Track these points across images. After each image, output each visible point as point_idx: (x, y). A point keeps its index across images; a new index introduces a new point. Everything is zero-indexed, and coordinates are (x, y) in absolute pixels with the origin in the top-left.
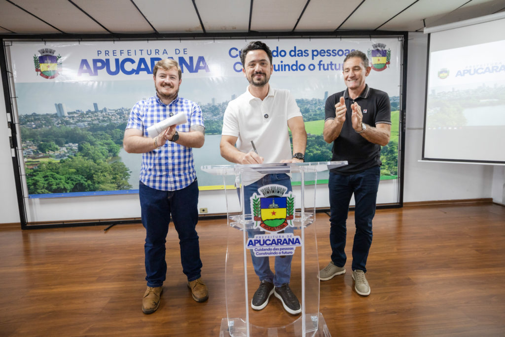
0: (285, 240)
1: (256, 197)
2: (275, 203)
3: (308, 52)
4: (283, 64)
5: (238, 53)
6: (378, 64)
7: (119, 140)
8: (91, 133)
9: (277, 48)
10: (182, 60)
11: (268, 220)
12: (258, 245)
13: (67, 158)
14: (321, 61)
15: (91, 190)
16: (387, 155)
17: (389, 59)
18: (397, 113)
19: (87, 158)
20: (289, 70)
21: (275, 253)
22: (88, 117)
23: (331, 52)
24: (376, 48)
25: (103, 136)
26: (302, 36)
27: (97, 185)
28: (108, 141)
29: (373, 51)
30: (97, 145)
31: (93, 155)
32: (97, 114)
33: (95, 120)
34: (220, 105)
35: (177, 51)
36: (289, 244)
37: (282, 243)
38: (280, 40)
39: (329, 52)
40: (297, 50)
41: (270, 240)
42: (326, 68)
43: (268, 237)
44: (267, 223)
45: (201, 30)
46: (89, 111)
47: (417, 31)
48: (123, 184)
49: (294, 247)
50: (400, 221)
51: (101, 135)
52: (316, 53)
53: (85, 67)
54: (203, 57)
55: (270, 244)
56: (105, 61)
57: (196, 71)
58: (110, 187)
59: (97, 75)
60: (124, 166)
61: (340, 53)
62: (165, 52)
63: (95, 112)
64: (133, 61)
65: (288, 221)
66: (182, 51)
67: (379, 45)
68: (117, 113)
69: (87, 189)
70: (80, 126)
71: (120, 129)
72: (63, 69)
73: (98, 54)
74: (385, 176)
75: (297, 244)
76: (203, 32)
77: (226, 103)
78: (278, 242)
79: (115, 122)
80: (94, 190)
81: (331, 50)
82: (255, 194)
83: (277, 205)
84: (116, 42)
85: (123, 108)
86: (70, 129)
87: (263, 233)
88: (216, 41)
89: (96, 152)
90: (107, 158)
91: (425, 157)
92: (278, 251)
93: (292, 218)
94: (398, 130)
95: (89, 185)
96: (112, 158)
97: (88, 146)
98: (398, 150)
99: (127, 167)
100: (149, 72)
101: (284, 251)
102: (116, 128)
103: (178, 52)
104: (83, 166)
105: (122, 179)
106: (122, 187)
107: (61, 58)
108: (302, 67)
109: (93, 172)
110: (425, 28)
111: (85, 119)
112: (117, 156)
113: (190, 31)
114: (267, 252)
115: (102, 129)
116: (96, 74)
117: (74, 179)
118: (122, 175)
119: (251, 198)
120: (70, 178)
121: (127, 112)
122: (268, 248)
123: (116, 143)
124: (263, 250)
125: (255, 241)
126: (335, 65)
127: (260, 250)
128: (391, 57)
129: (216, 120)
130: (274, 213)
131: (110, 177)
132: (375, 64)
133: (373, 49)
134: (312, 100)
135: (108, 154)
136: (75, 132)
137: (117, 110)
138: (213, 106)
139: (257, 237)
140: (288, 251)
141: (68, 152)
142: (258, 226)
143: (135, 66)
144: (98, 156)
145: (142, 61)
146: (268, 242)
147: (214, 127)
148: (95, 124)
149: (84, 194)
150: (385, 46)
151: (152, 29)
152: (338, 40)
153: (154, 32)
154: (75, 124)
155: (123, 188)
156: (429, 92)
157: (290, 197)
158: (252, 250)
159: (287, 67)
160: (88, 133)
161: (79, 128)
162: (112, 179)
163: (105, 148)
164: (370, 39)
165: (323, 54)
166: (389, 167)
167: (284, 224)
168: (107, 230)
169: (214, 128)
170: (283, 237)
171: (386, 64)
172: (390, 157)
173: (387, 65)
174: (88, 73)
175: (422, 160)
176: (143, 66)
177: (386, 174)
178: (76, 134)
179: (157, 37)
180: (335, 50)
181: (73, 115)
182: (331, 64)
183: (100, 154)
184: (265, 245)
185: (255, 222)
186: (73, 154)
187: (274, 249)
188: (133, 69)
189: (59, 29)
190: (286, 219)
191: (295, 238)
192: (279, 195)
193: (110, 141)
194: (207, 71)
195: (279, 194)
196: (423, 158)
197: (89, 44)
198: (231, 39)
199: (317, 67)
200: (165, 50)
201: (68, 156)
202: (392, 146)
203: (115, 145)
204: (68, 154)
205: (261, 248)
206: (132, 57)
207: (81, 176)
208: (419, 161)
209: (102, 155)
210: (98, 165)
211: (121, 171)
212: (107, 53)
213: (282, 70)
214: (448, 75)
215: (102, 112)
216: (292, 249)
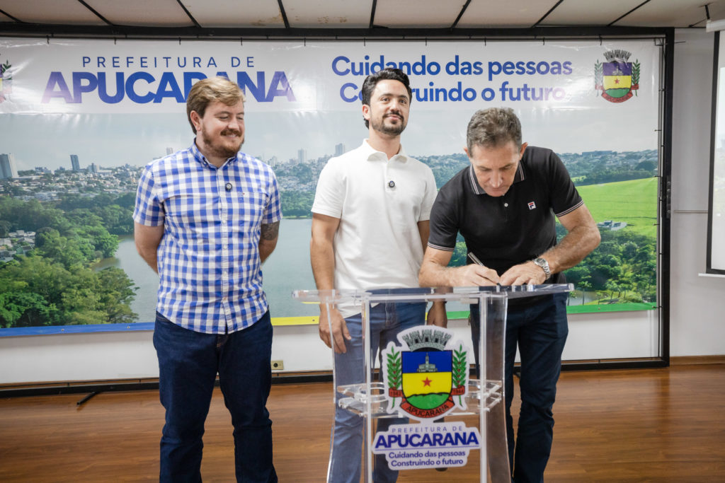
0: (449, 435)
1: (393, 350)
2: (430, 363)
3: (481, 66)
4: (434, 87)
5: (349, 66)
6: (615, 89)
7: (117, 226)
8: (64, 212)
9: (424, 57)
10: (243, 78)
11: (416, 395)
12: (395, 445)
13: (12, 259)
14: (506, 83)
15: (55, 324)
16: (635, 262)
17: (637, 80)
18: (653, 182)
19: (51, 260)
20: (445, 99)
21: (429, 463)
22: (58, 182)
23: (525, 66)
24: (612, 60)
25: (86, 218)
26: (470, 36)
27: (67, 314)
28: (96, 227)
29: (605, 64)
30: (74, 235)
31: (64, 254)
32: (76, 177)
33: (73, 187)
34: (313, 164)
35: (234, 61)
36: (456, 443)
37: (442, 441)
39: (521, 65)
40: (460, 62)
41: (419, 436)
42: (515, 95)
43: (416, 430)
44: (415, 402)
45: (281, 23)
46: (62, 170)
47: (691, 27)
48: (120, 311)
49: (467, 450)
50: (664, 395)
51: (83, 216)
52: (497, 68)
53: (57, 88)
54: (283, 73)
55: (419, 444)
56: (96, 75)
57: (270, 99)
58: (95, 317)
59: (81, 102)
60: (125, 276)
61: (543, 68)
62: (212, 62)
63: (74, 172)
64: (150, 79)
65: (456, 399)
66: (244, 62)
67: (618, 54)
68: (115, 176)
69: (47, 320)
70: (41, 198)
71: (121, 206)
72: (14, 88)
73: (84, 62)
74: (632, 303)
75: (472, 444)
76: (284, 27)
77: (325, 160)
78: (435, 440)
79: (112, 191)
80: (63, 323)
81: (526, 63)
82: (391, 344)
83: (433, 367)
84: (119, 42)
85: (127, 166)
86: (21, 203)
87: (405, 421)
88: (308, 44)
89: (71, 248)
90: (91, 260)
91: (713, 267)
92: (435, 459)
93: (463, 392)
94: (655, 215)
95: (52, 313)
97: (57, 236)
98: (657, 253)
99: (129, 278)
100: (180, 100)
101: (447, 458)
102: (112, 204)
103: (236, 62)
104: (42, 276)
105: (119, 302)
106: (117, 318)
107: (11, 69)
108: (470, 95)
109: (61, 287)
110: (709, 21)
111: (53, 185)
112: (112, 256)
113: (260, 25)
114: (413, 459)
115: (85, 204)
116: (78, 100)
117: (23, 301)
118: (119, 293)
119: (384, 352)
120: (14, 298)
121: (135, 173)
122: (414, 451)
123: (112, 232)
124: (405, 455)
125: (390, 437)
126: (533, 90)
127: (399, 456)
128: (640, 75)
129: (305, 191)
130: (427, 382)
131: (95, 298)
132: (610, 89)
133: (606, 61)
135: (94, 253)
136: (30, 210)
137: (116, 170)
138: (300, 165)
139: (394, 429)
140: (454, 458)
141: (15, 248)
142: (397, 407)
143: (154, 88)
144: (74, 255)
145: (168, 77)
146: (415, 440)
147: (301, 204)
148: (71, 195)
149: (41, 330)
150: (629, 55)
151: (188, 19)
152: (539, 44)
153: (193, 24)
154: (32, 194)
155: (120, 319)
157: (458, 350)
158: (384, 456)
159: (441, 94)
160: (57, 213)
161: (40, 202)
162: (99, 301)
163: (89, 241)
164: (599, 42)
165: (508, 70)
166: (640, 286)
167: (448, 404)
168: (82, 403)
169: (300, 207)
170: (445, 429)
171: (630, 89)
172: (641, 267)
173: (633, 91)
174: (63, 99)
175: (707, 272)
176: (169, 88)
177: (633, 301)
178: (34, 213)
179: (198, 35)
180: (534, 64)
181: (30, 177)
182: (526, 89)
183: (79, 253)
184: (409, 446)
185: (390, 399)
186: (24, 251)
187: (428, 454)
188: (150, 93)
189: (8, 13)
190: (450, 395)
191: (469, 431)
192: (438, 346)
193: (99, 227)
194: (290, 100)
195: (439, 344)
196: (709, 270)
197: (66, 45)
198: (337, 40)
199: (498, 94)
200: (212, 58)
201: (14, 256)
202: (645, 245)
203: (109, 236)
204: (15, 252)
205: (402, 452)
206: (150, 70)
207: (37, 295)
208: (700, 275)
209: (81, 254)
210: (73, 273)
211: (118, 285)
212: (101, 61)
213: (432, 100)
215: (86, 172)
216: (462, 454)
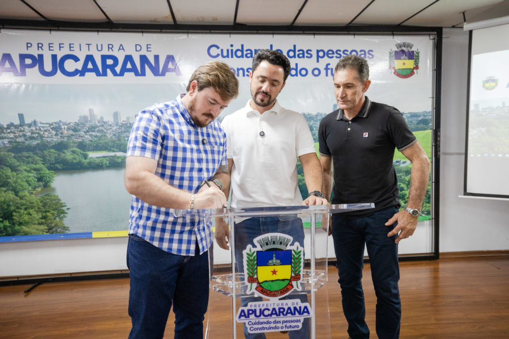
0: (289, 308)
1: (250, 250)
2: (276, 259)
3: (311, 53)
5: (219, 51)
6: (403, 69)
7: (53, 164)
8: (13, 155)
9: (271, 46)
10: (144, 59)
11: (266, 281)
12: (252, 316)
14: (329, 64)
15: (8, 235)
17: (418, 63)
18: (428, 133)
19: (4, 189)
21: (276, 328)
22: (9, 133)
23: (341, 53)
24: (400, 49)
25: (30, 159)
26: (304, 31)
27: (17, 227)
28: (38, 165)
29: (396, 52)
30: (22, 171)
31: (14, 185)
32: (22, 129)
33: (20, 136)
36: (295, 314)
37: (285, 313)
38: (275, 36)
39: (338, 52)
40: (297, 50)
41: (269, 310)
44: (265, 286)
45: (170, 21)
46: (12, 124)
47: (453, 27)
48: (56, 225)
49: (302, 318)
50: (436, 278)
51: (28, 157)
52: (322, 54)
53: (7, 65)
54: (172, 56)
55: (269, 315)
56: (37, 57)
57: (163, 74)
58: (37, 230)
59: (25, 75)
60: (59, 200)
62: (121, 48)
63: (21, 125)
64: (76, 59)
65: (294, 283)
66: (144, 48)
67: (404, 45)
68: (51, 128)
69: (2, 233)
71: (55, 150)
73: (28, 47)
76: (173, 23)
79: (49, 140)
80: (14, 234)
81: (342, 50)
82: (249, 246)
83: (279, 261)
84: (53, 32)
85: (60, 121)
87: (259, 299)
88: (190, 35)
89: (19, 180)
90: (34, 189)
91: (468, 191)
92: (280, 325)
93: (299, 279)
95: (5, 228)
96: (42, 190)
97: (9, 172)
98: (431, 182)
99: (62, 201)
100: (98, 74)
101: (288, 324)
102: (49, 149)
103: (138, 48)
105: (55, 219)
106: (54, 230)
108: (304, 72)
109: (12, 208)
110: (465, 23)
111: (6, 135)
112: (50, 186)
113: (155, 21)
115: (29, 149)
116: (23, 73)
118: (56, 213)
119: (244, 252)
121: (66, 127)
122: (265, 320)
123: (49, 169)
124: (259, 323)
127: (255, 323)
128: (420, 60)
130: (274, 272)
131: (37, 216)
132: (399, 69)
133: (396, 50)
134: (316, 115)
135: (37, 184)
137: (52, 124)
140: (293, 324)
142: (254, 290)
143: (79, 66)
144: (22, 186)
145: (90, 58)
146: (266, 313)
148: (19, 142)
150: (412, 45)
151: (104, 17)
152: (351, 37)
153: (107, 20)
155: (56, 231)
156: (472, 108)
157: (296, 249)
158: (244, 324)
160: (8, 155)
162: (40, 218)
163: (33, 176)
165: (330, 56)
167: (289, 287)
168: (28, 291)
170: (287, 304)
171: (413, 69)
173: (415, 71)
174: (11, 73)
175: (465, 195)
176: (90, 66)
179: (111, 28)
180: (347, 51)
183: (25, 184)
184: (262, 317)
185: (249, 285)
187: (275, 322)
188: (76, 69)
190: (290, 281)
192: (282, 247)
193: (40, 165)
194: (177, 75)
195: (282, 245)
196: (466, 193)
197: (14, 34)
198: (210, 33)
199: (323, 72)
200: (121, 45)
203: (48, 172)
205: (257, 321)
206: (76, 53)
208: (460, 196)
209: (27, 185)
210: (21, 198)
211: (54, 207)
212: (40, 46)
214: (497, 85)
215: (30, 125)
216: (298, 321)
